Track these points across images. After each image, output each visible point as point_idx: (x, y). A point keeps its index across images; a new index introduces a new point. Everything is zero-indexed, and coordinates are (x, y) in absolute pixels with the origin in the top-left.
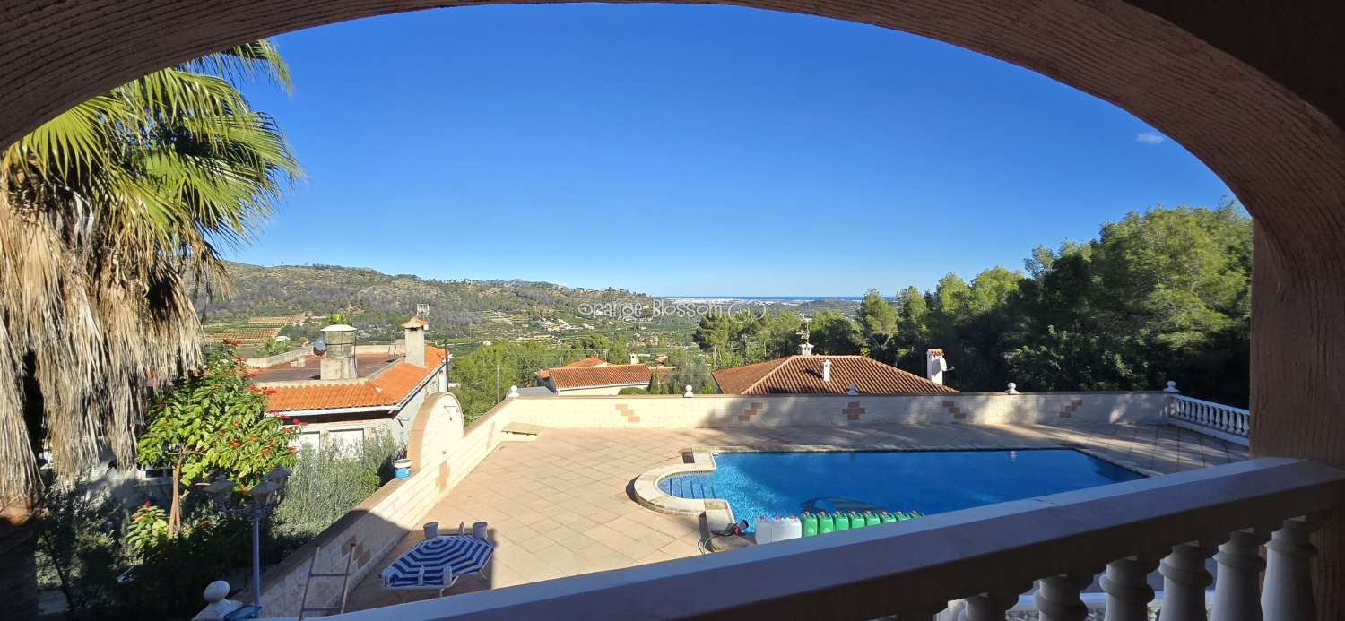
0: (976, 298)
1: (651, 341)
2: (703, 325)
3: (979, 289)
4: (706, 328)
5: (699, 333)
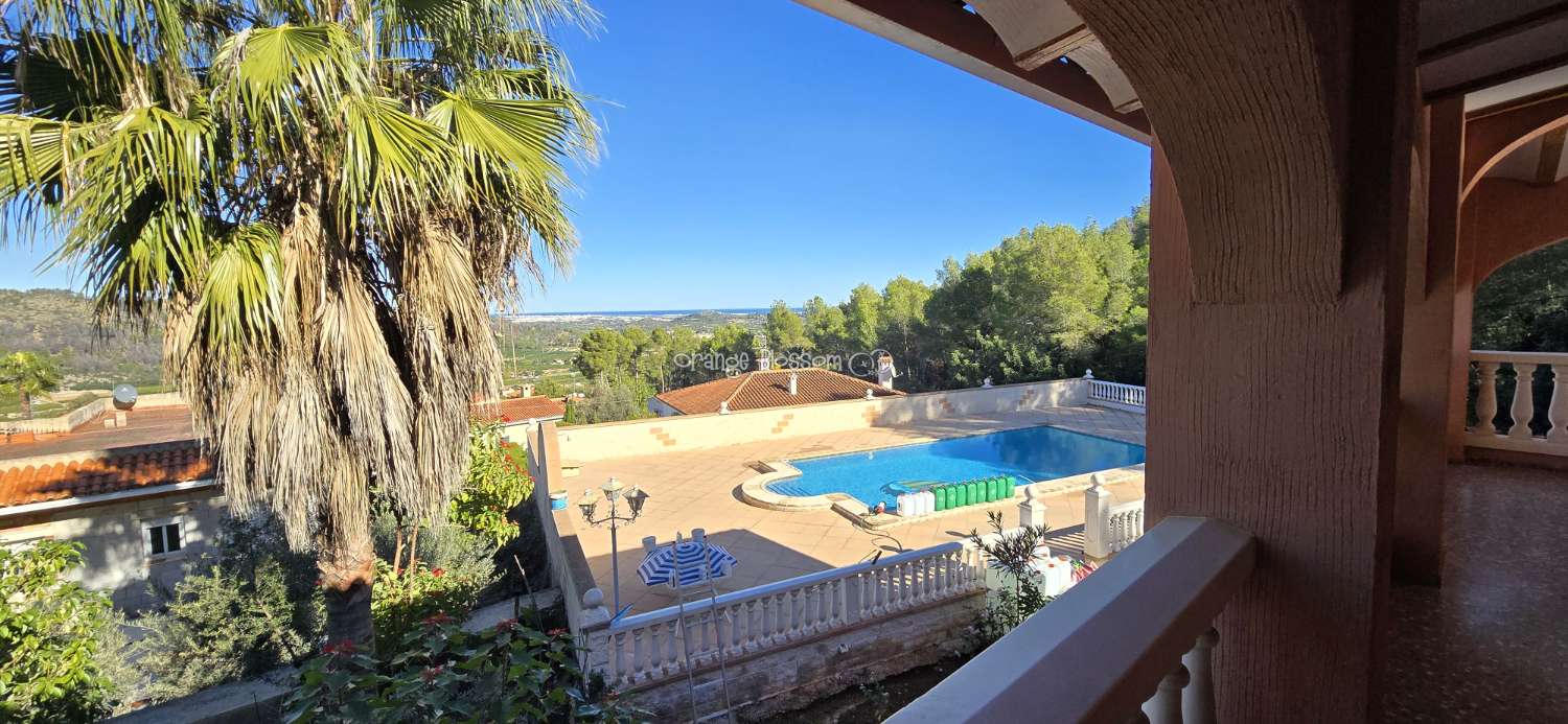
0: (892, 308)
2: (585, 346)
3: (893, 298)
4: (590, 350)
5: (581, 358)
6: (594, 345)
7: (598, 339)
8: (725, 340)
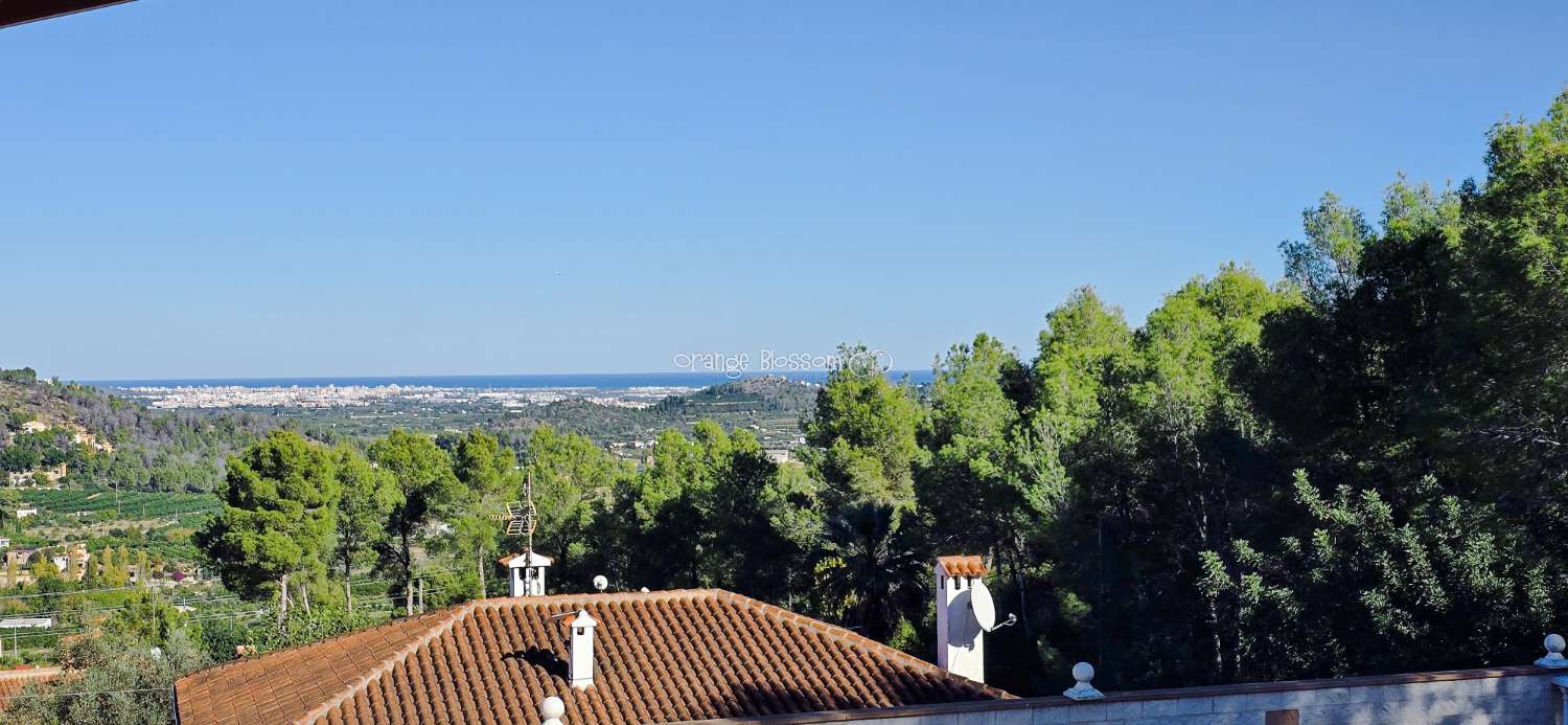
0: (1151, 374)
1: (60, 563)
3: (1160, 343)
4: (248, 504)
5: (220, 528)
6: (264, 487)
7: (277, 468)
8: (689, 475)
